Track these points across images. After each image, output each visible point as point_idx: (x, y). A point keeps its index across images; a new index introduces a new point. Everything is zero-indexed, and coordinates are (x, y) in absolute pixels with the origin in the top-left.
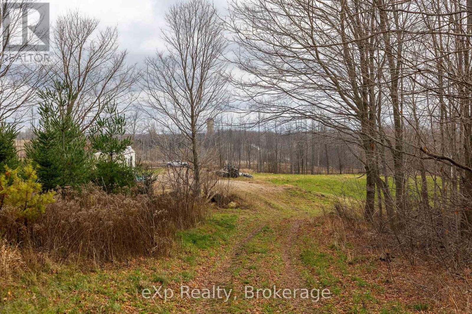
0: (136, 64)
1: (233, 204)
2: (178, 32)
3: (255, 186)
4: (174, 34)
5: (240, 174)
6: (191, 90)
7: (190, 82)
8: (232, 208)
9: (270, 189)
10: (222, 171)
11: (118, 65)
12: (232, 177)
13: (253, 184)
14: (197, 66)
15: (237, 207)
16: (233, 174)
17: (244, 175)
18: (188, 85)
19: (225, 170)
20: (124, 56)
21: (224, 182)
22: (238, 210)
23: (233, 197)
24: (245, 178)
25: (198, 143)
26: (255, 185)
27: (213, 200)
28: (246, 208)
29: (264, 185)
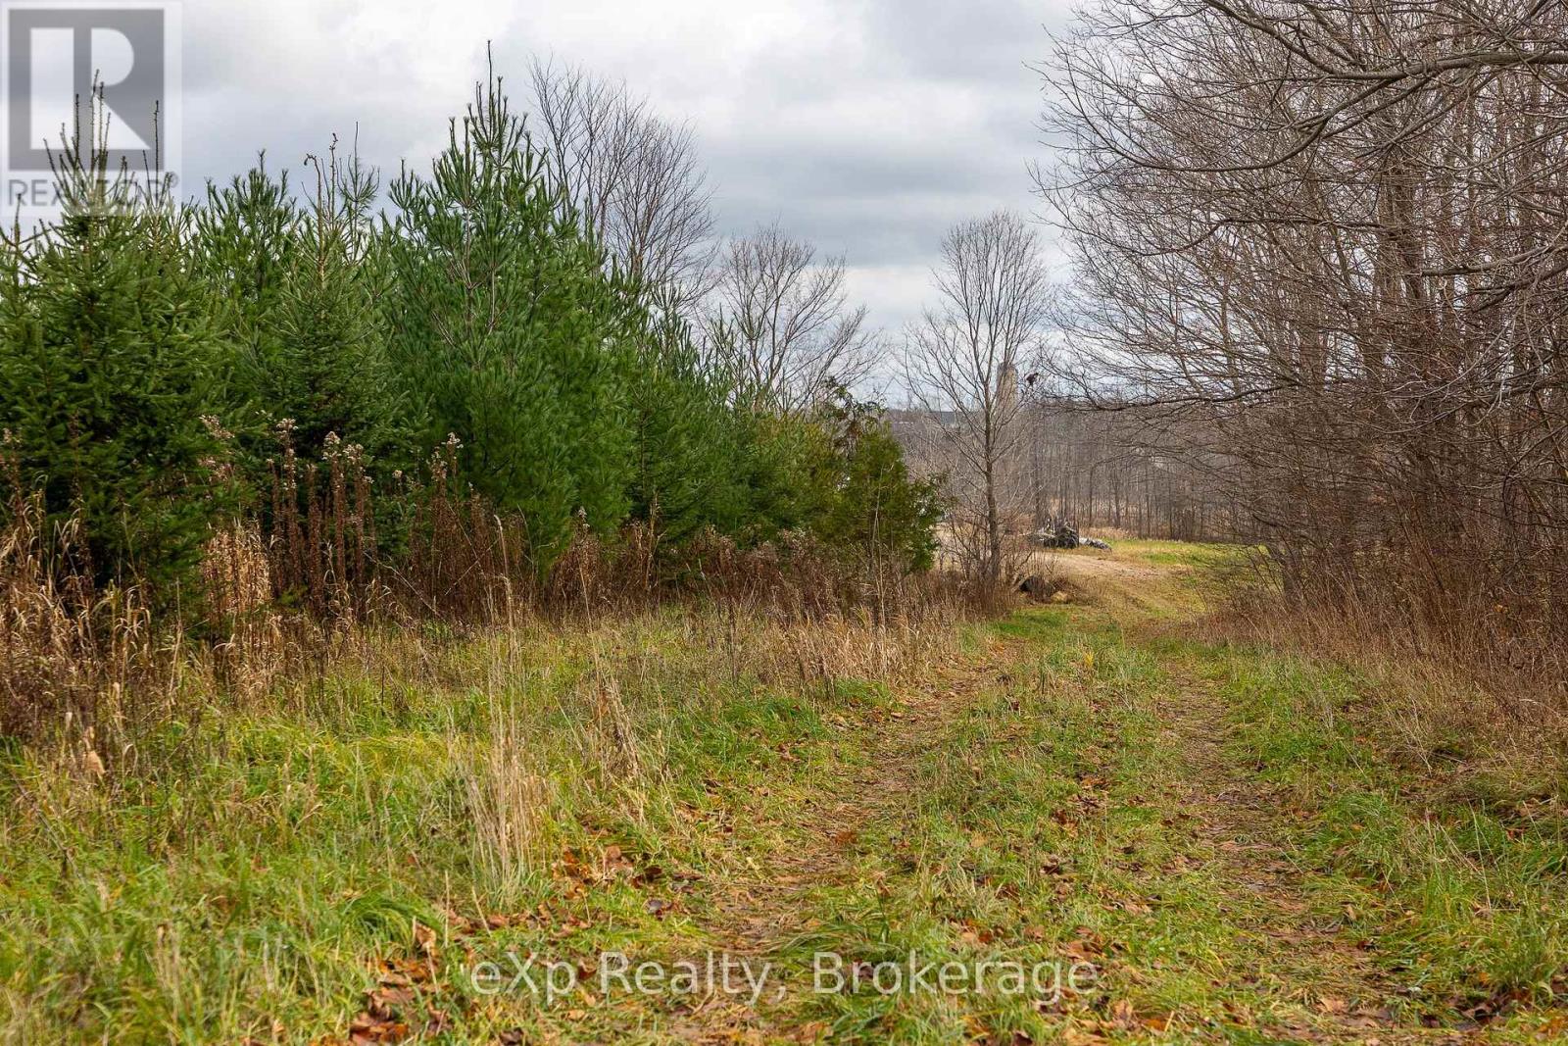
0: (881, 329)
1: (1061, 596)
2: (963, 275)
3: (1109, 567)
4: (956, 279)
5: (1082, 540)
6: (986, 384)
7: (985, 367)
8: (1059, 602)
9: (1139, 572)
10: (1042, 532)
11: (848, 331)
12: (1062, 545)
13: (1107, 562)
14: (999, 338)
15: (1068, 602)
16: (1065, 541)
17: (1092, 544)
18: (980, 373)
19: (1047, 531)
20: (860, 315)
21: (1047, 557)
22: (1071, 606)
23: (1061, 584)
24: (1092, 549)
25: (996, 481)
26: (1109, 563)
27: (1024, 588)
28: (1085, 602)
29: (1129, 564)
